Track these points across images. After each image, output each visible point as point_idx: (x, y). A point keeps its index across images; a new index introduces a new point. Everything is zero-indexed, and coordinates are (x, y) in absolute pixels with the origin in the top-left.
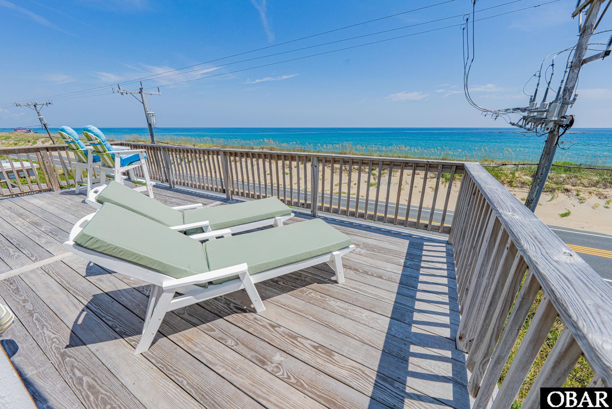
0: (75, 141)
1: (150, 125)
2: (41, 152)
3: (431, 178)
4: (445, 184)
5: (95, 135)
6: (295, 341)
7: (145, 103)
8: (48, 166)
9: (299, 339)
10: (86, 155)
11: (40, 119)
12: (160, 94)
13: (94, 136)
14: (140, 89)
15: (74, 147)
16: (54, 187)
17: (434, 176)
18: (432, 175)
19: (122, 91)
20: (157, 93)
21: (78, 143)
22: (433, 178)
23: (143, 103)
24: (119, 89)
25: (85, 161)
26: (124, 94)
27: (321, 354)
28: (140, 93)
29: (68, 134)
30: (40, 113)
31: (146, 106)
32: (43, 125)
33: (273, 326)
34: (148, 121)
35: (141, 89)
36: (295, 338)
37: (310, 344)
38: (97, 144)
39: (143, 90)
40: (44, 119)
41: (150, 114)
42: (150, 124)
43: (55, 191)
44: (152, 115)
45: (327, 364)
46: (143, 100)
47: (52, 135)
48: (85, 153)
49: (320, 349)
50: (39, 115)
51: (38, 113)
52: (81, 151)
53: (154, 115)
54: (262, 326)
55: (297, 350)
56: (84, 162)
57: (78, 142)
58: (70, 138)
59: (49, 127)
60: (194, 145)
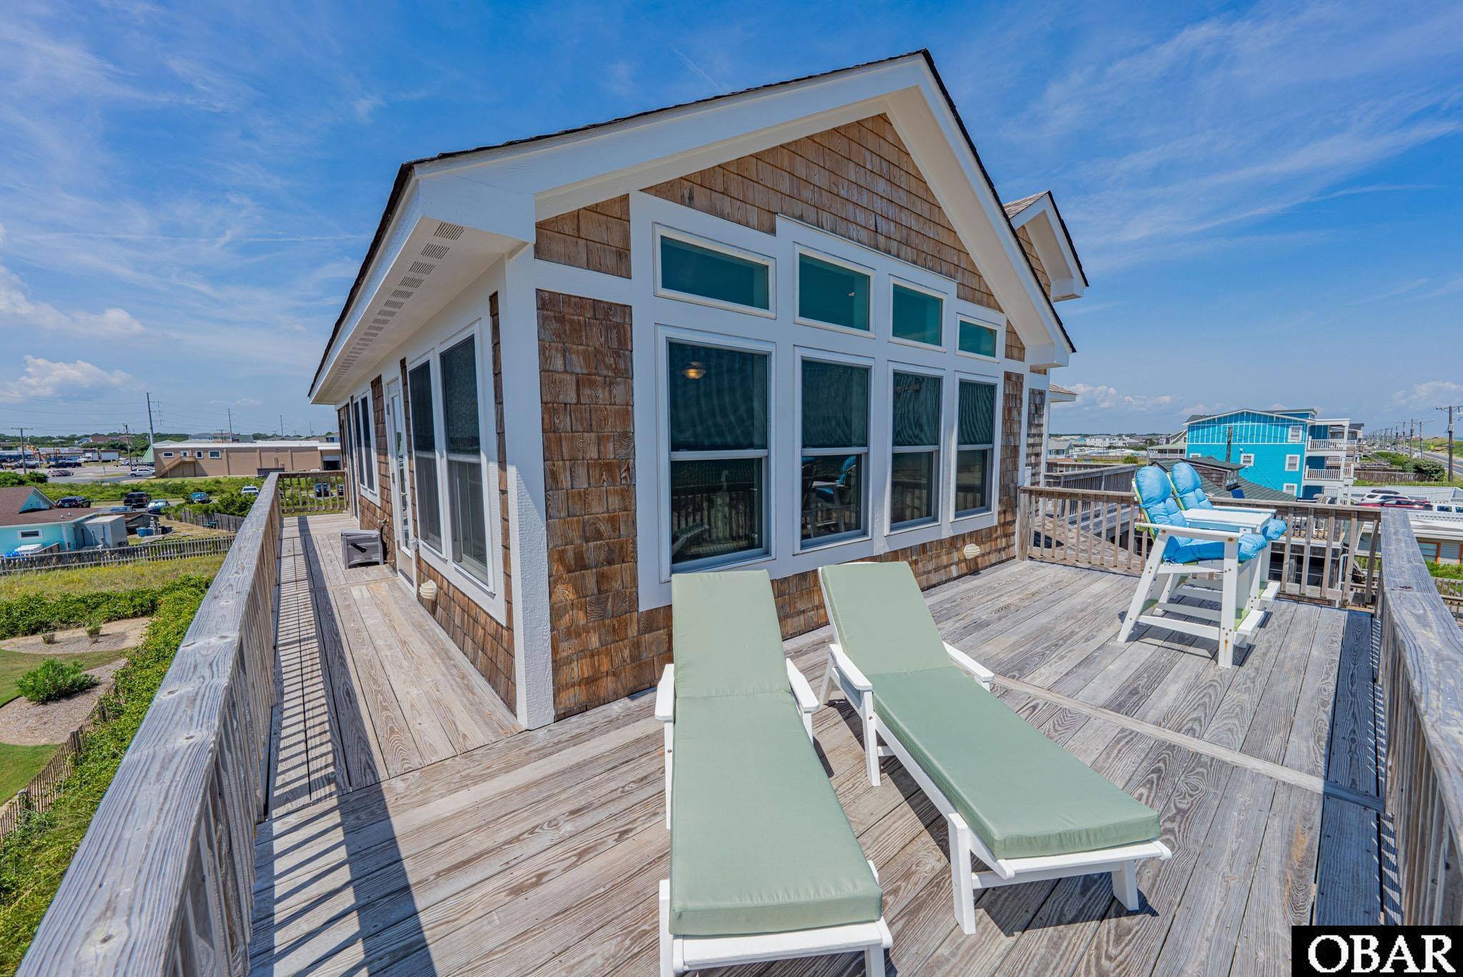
6: (575, 852)
9: (575, 859)
27: (525, 878)
33: (625, 832)
36: (580, 855)
37: (554, 870)
45: (505, 880)
49: (534, 879)
54: (636, 820)
55: (560, 851)
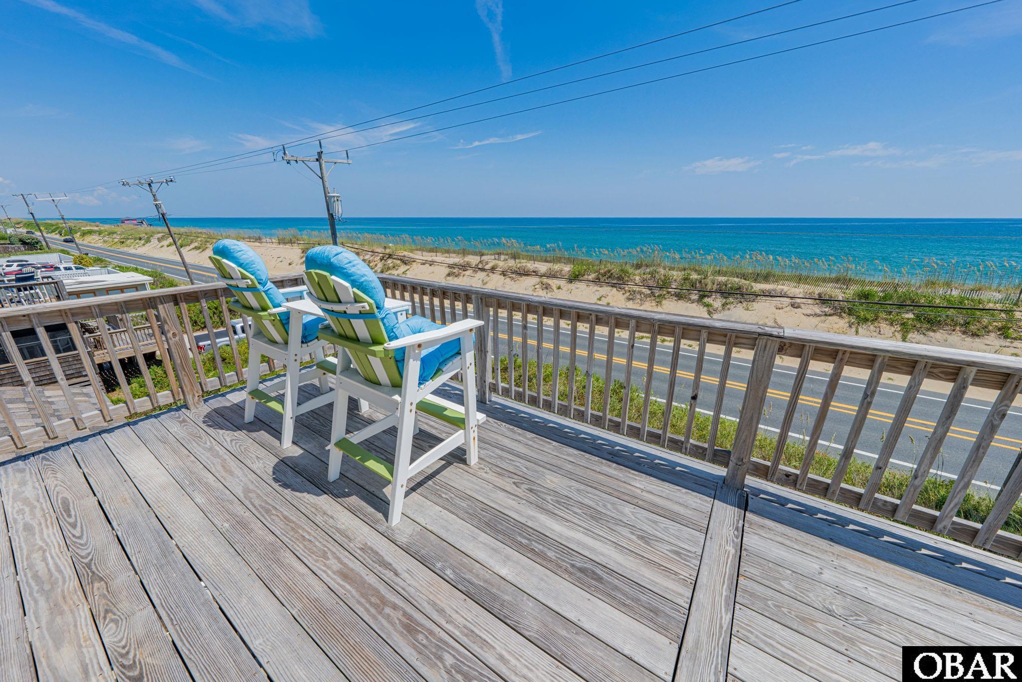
0: (259, 286)
1: (331, 216)
2: (160, 307)
3: (826, 315)
4: (857, 328)
5: (354, 283)
7: (326, 178)
8: (176, 344)
10: (283, 325)
11: (156, 205)
12: (350, 162)
13: (352, 290)
14: (318, 153)
15: (254, 303)
16: (189, 398)
17: (832, 312)
18: (827, 310)
19: (288, 157)
20: (345, 161)
21: (265, 292)
22: (830, 315)
23: (322, 178)
24: (285, 153)
25: (278, 338)
26: (291, 162)
28: (317, 160)
29: (240, 265)
30: (157, 196)
31: (327, 184)
32: (161, 216)
34: (328, 210)
35: (320, 154)
38: (355, 316)
39: (323, 156)
40: (162, 206)
41: (334, 197)
42: (332, 214)
43: (192, 407)
44: (336, 199)
46: (322, 173)
47: (173, 229)
48: (281, 320)
50: (155, 200)
51: (154, 196)
52: (274, 315)
53: (340, 199)
56: (273, 342)
57: (266, 288)
58: (244, 277)
59: (167, 217)
60: (385, 248)
